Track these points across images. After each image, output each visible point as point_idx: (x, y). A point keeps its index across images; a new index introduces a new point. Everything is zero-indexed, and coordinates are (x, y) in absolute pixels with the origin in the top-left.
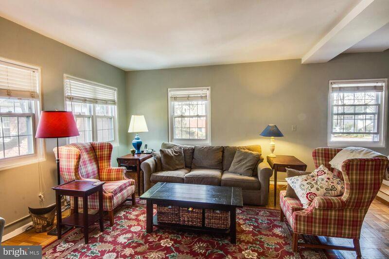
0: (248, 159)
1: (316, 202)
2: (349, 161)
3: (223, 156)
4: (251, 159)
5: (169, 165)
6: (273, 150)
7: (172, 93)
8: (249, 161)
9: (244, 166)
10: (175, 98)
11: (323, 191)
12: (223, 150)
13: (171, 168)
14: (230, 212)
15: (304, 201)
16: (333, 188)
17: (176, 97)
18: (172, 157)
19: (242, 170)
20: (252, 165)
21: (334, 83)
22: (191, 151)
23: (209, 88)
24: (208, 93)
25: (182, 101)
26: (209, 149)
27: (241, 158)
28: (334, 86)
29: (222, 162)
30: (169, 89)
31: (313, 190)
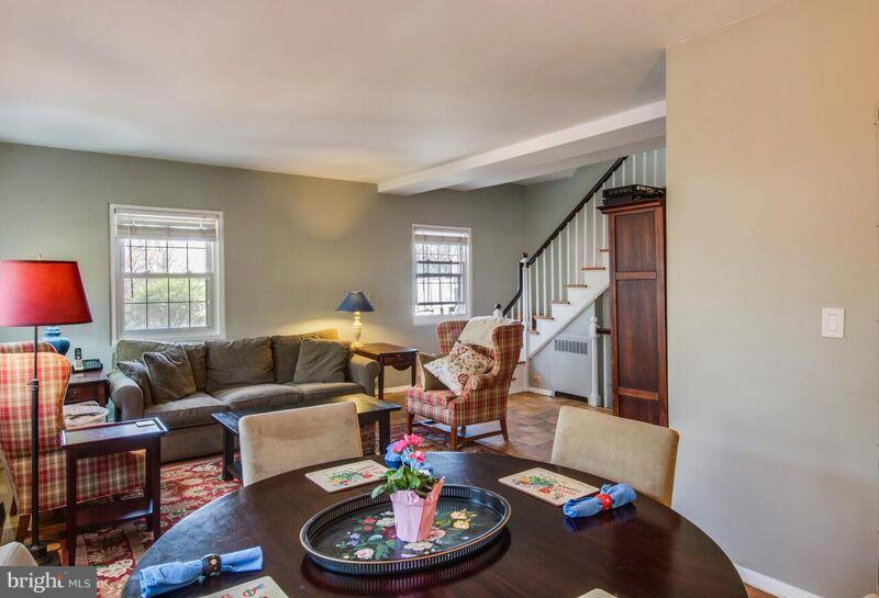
0: (331, 354)
1: (473, 383)
2: (500, 328)
3: (274, 357)
4: (337, 354)
5: (170, 388)
6: (359, 336)
7: (122, 216)
8: (334, 357)
9: (328, 368)
10: (134, 231)
11: (473, 369)
12: (273, 343)
13: (175, 395)
14: (377, 423)
15: (456, 387)
16: (481, 365)
17: (136, 228)
18: (172, 369)
19: (326, 372)
20: (342, 363)
21: (418, 229)
22: (203, 354)
23: (221, 213)
24: (218, 224)
25: (159, 239)
26: (244, 345)
27: (315, 354)
28: (419, 233)
29: (273, 370)
30: (112, 206)
31: (464, 371)
